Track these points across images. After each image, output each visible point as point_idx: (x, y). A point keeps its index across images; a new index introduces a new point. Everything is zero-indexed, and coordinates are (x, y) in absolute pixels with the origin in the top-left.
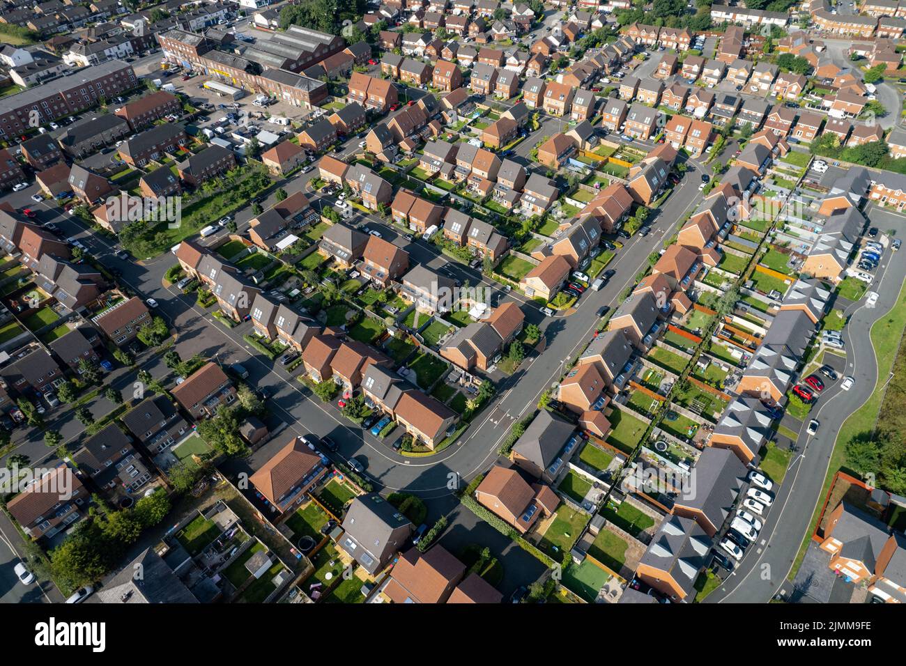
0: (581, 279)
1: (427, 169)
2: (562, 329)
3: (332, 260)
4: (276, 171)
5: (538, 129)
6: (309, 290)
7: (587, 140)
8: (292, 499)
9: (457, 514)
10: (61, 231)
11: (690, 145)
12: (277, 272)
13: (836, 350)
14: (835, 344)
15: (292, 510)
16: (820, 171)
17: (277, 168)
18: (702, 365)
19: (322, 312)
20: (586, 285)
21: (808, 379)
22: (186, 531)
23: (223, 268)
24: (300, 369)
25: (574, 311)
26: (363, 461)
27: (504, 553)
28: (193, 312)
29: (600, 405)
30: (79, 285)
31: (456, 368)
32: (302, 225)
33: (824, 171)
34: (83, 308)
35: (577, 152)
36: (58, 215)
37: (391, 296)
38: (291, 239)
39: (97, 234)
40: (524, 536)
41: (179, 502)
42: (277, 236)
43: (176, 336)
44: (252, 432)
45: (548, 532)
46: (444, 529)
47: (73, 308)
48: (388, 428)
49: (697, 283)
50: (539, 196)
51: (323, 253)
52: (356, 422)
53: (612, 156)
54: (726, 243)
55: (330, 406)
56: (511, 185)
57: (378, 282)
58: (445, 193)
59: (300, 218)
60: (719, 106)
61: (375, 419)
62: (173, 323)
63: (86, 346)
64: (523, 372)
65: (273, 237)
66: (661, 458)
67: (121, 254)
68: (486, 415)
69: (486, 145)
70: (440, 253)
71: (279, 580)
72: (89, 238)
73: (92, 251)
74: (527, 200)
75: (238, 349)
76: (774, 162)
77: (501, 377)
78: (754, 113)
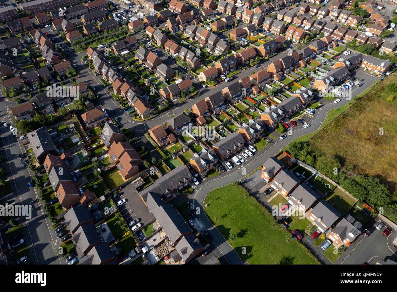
0: (223, 77)
1: (186, 35)
2: (207, 92)
3: (138, 60)
4: (132, 30)
5: (236, 27)
6: (126, 68)
7: (252, 32)
8: (92, 124)
9: (142, 138)
10: (55, 41)
11: (294, 39)
12: (118, 62)
13: (310, 115)
14: (310, 113)
15: (92, 128)
16: (346, 54)
17: (132, 29)
18: (251, 110)
19: (127, 75)
20: (223, 80)
21: (291, 122)
22: (59, 127)
23: (98, 56)
24: (112, 91)
25: (215, 87)
26: (120, 119)
27: (151, 151)
28: (87, 70)
29: (205, 115)
30: (53, 55)
31: (163, 98)
32: (133, 48)
33: (347, 55)
34: (53, 63)
35: (247, 36)
36: (56, 36)
37: (152, 73)
38: (127, 52)
39: (66, 43)
40: (160, 148)
41: (60, 119)
42: (122, 50)
43: (78, 76)
44: (88, 104)
45: (169, 149)
46: (135, 141)
47: (50, 63)
48: (132, 111)
49: (267, 85)
50: (221, 48)
51: (136, 58)
52: (123, 108)
53: (259, 39)
54: (289, 74)
55: (117, 102)
56: (212, 43)
57: (150, 69)
58: (187, 44)
59: (133, 45)
60: (315, 25)
61: (129, 108)
62: (79, 72)
63: (48, 73)
64: (186, 102)
65: (121, 50)
66: (219, 135)
67: (71, 50)
68: (166, 113)
69: (212, 30)
70: (176, 63)
71: (79, 144)
72: (63, 44)
73: (63, 48)
74: (217, 50)
75: (96, 82)
76: (328, 49)
77: (177, 103)
78: (329, 29)
